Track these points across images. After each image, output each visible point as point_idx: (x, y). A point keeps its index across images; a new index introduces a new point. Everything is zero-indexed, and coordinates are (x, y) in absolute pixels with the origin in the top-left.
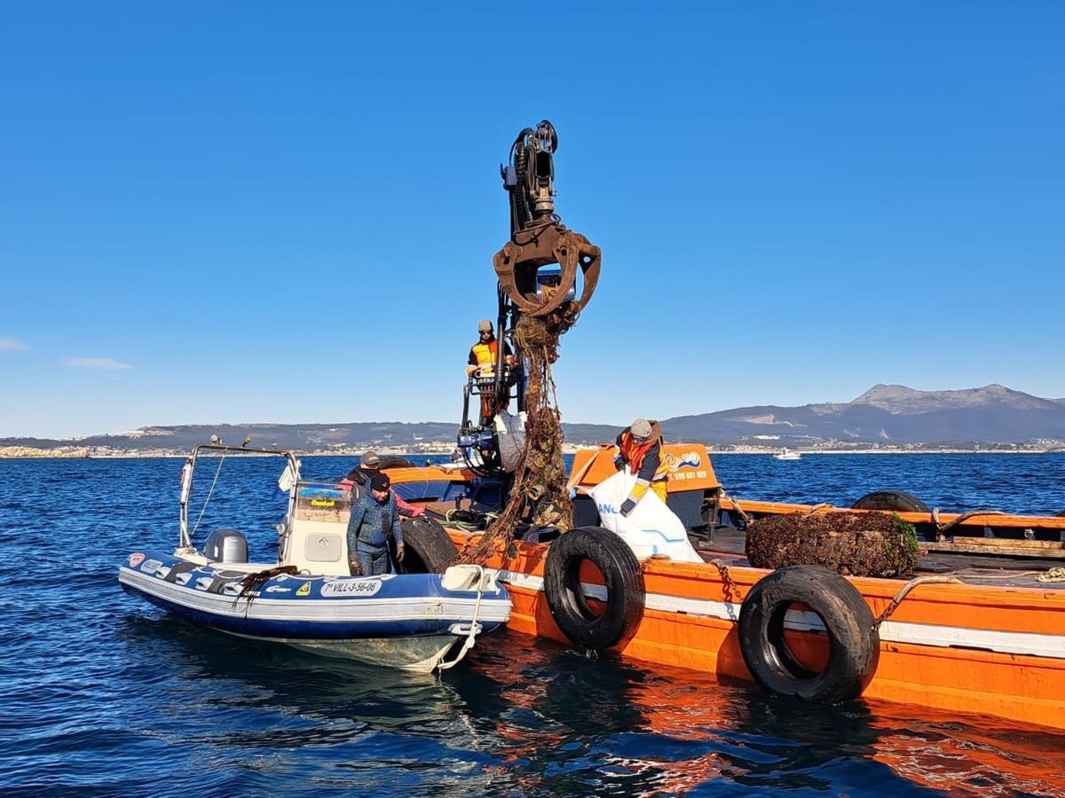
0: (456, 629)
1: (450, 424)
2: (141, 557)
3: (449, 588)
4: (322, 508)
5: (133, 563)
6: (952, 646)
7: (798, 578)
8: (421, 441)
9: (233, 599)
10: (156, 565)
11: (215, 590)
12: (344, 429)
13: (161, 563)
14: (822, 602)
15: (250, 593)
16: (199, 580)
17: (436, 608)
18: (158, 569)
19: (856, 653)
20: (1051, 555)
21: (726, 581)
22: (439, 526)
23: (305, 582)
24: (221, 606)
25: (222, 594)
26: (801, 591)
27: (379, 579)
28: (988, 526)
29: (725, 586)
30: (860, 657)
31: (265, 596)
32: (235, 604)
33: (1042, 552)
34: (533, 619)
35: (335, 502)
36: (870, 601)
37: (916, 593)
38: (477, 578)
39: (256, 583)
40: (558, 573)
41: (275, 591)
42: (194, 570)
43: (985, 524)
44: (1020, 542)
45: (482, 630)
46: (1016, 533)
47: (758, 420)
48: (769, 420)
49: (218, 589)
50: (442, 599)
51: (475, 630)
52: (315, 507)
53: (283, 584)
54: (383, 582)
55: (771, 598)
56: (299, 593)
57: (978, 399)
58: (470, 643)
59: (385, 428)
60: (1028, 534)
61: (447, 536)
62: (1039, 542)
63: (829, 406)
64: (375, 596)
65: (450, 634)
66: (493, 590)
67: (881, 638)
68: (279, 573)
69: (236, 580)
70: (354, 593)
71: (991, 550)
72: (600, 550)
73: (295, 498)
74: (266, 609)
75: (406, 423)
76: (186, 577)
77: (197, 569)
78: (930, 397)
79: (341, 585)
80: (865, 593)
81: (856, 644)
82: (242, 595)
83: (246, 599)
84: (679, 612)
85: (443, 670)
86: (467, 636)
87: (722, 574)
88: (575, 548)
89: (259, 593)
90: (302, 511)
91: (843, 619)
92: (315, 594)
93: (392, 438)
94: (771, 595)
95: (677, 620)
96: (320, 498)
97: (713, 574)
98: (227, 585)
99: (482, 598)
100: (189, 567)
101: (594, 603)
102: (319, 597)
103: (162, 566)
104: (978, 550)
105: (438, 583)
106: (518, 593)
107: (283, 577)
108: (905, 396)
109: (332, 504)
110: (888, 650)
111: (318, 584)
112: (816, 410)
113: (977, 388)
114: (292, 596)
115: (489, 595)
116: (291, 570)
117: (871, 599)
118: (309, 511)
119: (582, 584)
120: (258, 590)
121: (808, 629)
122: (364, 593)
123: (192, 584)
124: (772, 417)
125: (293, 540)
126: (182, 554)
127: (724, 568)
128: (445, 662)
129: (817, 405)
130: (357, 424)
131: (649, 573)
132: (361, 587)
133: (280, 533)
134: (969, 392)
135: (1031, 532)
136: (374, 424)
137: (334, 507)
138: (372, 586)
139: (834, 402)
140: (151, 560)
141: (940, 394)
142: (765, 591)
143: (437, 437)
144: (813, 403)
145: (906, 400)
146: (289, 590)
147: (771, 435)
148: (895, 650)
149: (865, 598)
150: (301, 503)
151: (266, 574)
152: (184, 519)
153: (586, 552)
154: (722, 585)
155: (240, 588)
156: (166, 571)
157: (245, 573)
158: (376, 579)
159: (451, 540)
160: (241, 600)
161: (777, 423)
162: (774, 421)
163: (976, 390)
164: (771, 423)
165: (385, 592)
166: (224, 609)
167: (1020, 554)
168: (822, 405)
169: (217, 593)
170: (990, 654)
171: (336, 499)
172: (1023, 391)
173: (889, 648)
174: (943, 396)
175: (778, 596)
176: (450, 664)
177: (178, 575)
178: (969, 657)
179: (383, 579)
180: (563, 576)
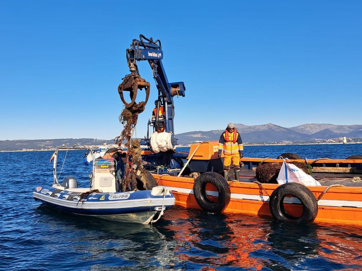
0: (157, 209)
1: (91, 139)
2: (41, 188)
3: (154, 195)
4: (104, 168)
5: (38, 190)
6: (342, 207)
7: (291, 187)
8: (80, 145)
9: (77, 202)
10: (46, 191)
11: (70, 199)
12: (52, 141)
13: (49, 190)
14: (300, 195)
15: (83, 200)
16: (63, 196)
17: (150, 202)
18: (48, 192)
19: (313, 210)
20: (346, 172)
21: (261, 189)
22: (149, 173)
23: (102, 195)
24: (72, 205)
25: (73, 200)
26: (293, 191)
27: (129, 193)
28: (324, 163)
29: (260, 190)
30: (314, 212)
31: (88, 201)
32: (78, 204)
33: (344, 171)
34: (186, 203)
35: (109, 166)
36: (314, 193)
37: (331, 190)
38: (163, 191)
39: (85, 196)
40: (199, 188)
41: (92, 199)
42: (61, 192)
43: (323, 163)
44: (335, 168)
45: (166, 208)
46: (333, 165)
47: (196, 136)
48: (199, 136)
49: (71, 198)
50: (152, 199)
51: (164, 209)
52: (102, 168)
53: (95, 196)
54: (130, 194)
55: (282, 194)
56: (101, 199)
57: (265, 128)
58: (162, 213)
59: (67, 141)
60: (337, 165)
61: (152, 176)
62: (342, 168)
63: (218, 131)
64: (129, 199)
65: (155, 210)
66: (169, 194)
67: (318, 205)
68: (93, 193)
69: (77, 196)
70: (120, 198)
71: (327, 171)
72: (216, 180)
73: (95, 165)
74: (89, 205)
75: (75, 139)
76: (59, 195)
77: (62, 192)
78: (250, 128)
79: (115, 196)
80: (313, 191)
81: (313, 208)
82: (80, 201)
83: (82, 202)
84: (243, 199)
85: (153, 223)
86: (161, 211)
87: (260, 186)
88: (206, 180)
89: (86, 200)
90: (98, 169)
91: (308, 200)
92: (107, 199)
93: (69, 144)
94: (281, 193)
95: (243, 202)
96: (104, 165)
97: (256, 186)
98: (74, 197)
99: (165, 197)
100: (59, 191)
101: (211, 197)
102: (108, 200)
103: (49, 191)
104: (322, 171)
105: (150, 193)
106: (180, 195)
107: (94, 194)
108: (242, 127)
109: (108, 166)
110: (320, 209)
111: (107, 196)
112: (214, 132)
113: (265, 124)
114: (98, 200)
115: (168, 196)
116: (96, 191)
117: (314, 192)
118: (100, 170)
119: (206, 191)
120: (86, 199)
121: (291, 203)
122: (124, 198)
123: (61, 197)
124: (200, 135)
125: (95, 180)
126: (55, 186)
127: (260, 184)
128: (153, 220)
129: (215, 131)
130: (57, 139)
131: (232, 187)
132: (123, 196)
133: (90, 178)
134: (262, 126)
135: (338, 164)
136: (63, 139)
137: (108, 168)
138: (127, 196)
139: (220, 130)
140: (44, 189)
141: (253, 127)
142: (280, 192)
143: (86, 143)
144: (213, 130)
145: (243, 128)
146: (97, 198)
147: (200, 141)
148: (323, 209)
149: (313, 192)
150: (97, 167)
151: (88, 193)
152: (55, 174)
153: (210, 181)
154: (259, 190)
155: (79, 198)
156: (51, 193)
157: (80, 193)
158: (128, 193)
159: (154, 178)
160: (80, 202)
161: (202, 136)
162: (201, 136)
163: (264, 125)
164: (200, 137)
165: (131, 197)
166: (73, 206)
167: (336, 172)
168: (216, 131)
169: (71, 200)
170: (356, 208)
171: (109, 165)
172: (279, 125)
173: (321, 208)
174: (255, 127)
175: (284, 193)
176: (155, 221)
177: (55, 194)
178: (349, 210)
179: (130, 193)
180: (201, 189)
